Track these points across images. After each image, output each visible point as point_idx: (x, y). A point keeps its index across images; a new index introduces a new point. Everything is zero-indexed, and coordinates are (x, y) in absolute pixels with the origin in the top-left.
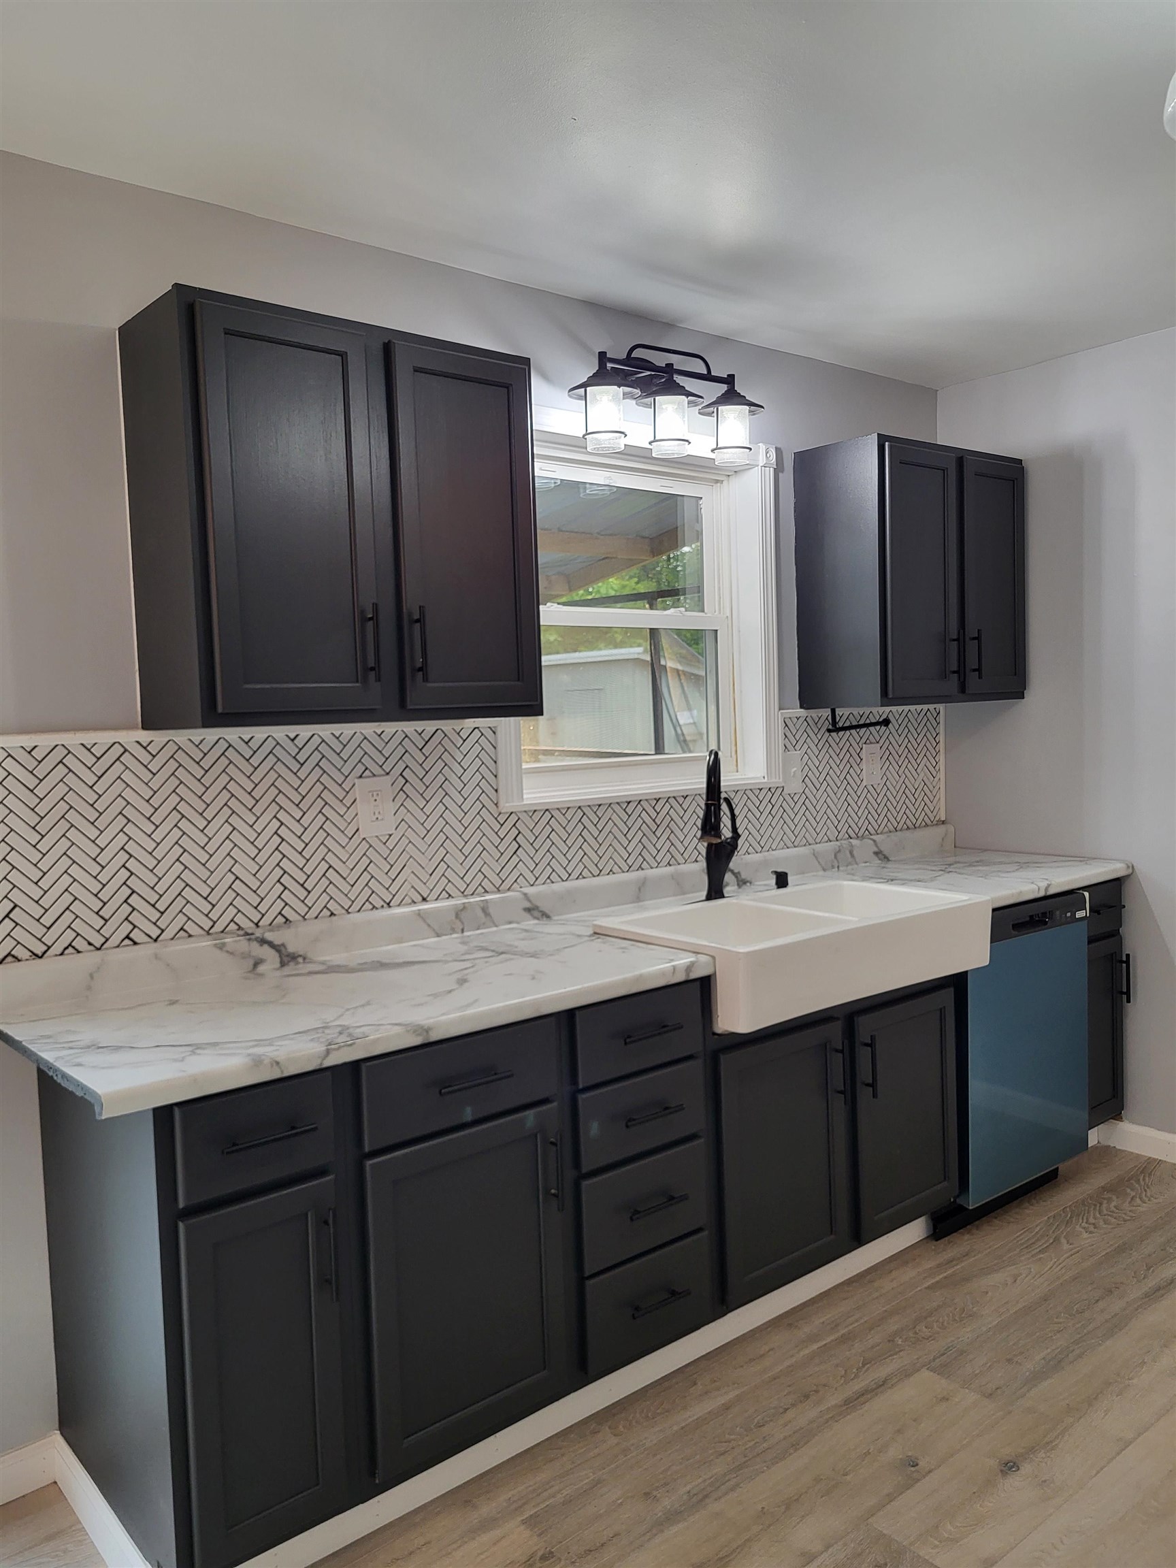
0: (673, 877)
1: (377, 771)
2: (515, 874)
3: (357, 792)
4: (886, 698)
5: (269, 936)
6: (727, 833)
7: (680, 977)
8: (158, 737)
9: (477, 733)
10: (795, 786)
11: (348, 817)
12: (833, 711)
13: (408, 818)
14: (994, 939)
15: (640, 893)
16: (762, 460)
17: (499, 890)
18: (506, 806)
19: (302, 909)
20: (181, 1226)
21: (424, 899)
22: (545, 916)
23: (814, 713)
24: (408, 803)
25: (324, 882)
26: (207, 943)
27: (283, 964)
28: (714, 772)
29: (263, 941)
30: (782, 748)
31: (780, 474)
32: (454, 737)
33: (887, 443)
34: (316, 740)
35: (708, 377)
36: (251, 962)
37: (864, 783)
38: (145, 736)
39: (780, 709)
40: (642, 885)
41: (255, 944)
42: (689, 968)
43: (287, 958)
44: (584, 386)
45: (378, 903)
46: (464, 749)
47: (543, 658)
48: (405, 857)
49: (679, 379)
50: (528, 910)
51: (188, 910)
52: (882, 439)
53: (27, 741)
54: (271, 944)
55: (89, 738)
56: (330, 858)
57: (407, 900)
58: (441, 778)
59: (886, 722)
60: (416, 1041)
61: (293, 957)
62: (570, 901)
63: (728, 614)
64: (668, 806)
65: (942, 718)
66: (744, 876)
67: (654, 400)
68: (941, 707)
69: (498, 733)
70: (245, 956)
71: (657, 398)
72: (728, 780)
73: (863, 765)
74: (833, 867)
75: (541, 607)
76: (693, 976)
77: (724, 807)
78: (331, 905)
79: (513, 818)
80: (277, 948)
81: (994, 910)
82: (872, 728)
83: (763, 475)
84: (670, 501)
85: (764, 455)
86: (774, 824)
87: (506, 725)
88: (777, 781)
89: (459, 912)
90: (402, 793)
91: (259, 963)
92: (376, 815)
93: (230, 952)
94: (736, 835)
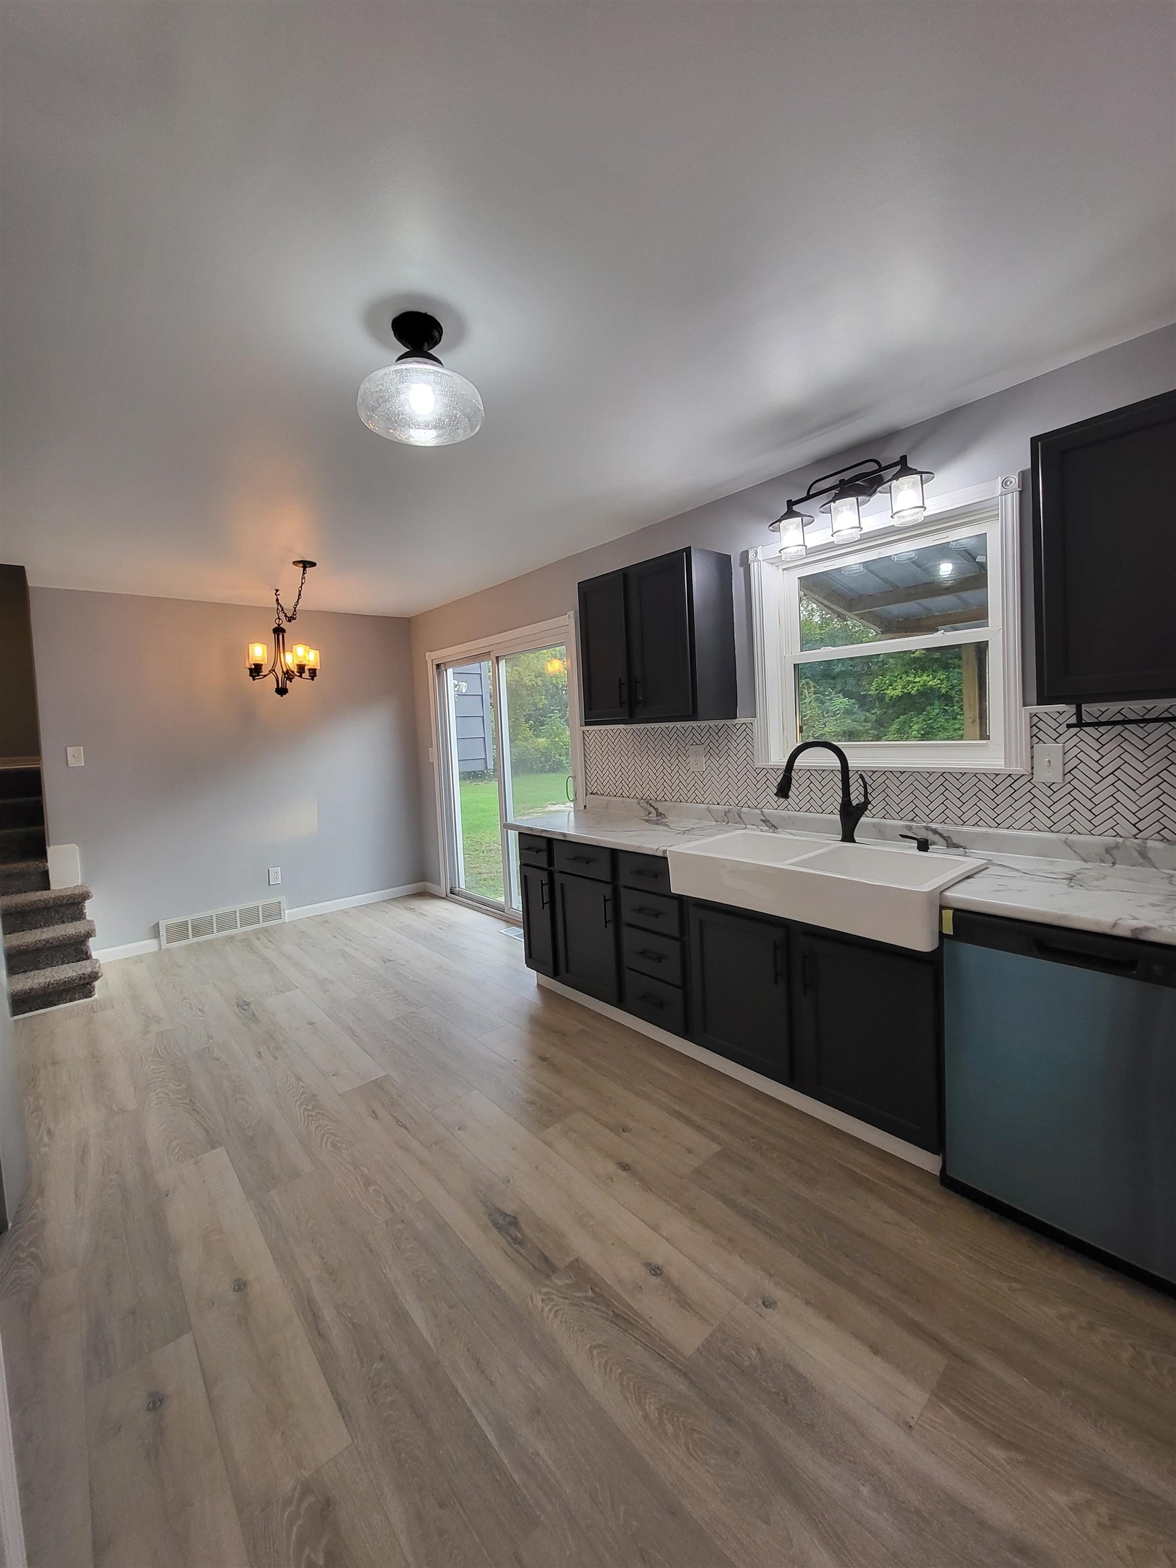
1: (698, 742)
3: (690, 752)
5: (654, 804)
10: (1051, 776)
11: (687, 762)
12: (1079, 707)
13: (711, 765)
17: (754, 807)
18: (757, 765)
19: (671, 797)
21: (718, 804)
24: (711, 758)
25: (678, 787)
27: (658, 817)
30: (1025, 740)
32: (732, 728)
35: (880, 469)
39: (1024, 705)
41: (649, 806)
43: (659, 815)
45: (699, 801)
46: (738, 734)
48: (710, 783)
54: (655, 807)
57: (711, 802)
58: (726, 747)
61: (662, 815)
67: (857, 499)
69: (754, 726)
70: (646, 809)
71: (859, 498)
78: (680, 797)
79: (764, 771)
80: (656, 809)
89: (726, 812)
90: (709, 753)
91: (650, 813)
92: (698, 762)
93: (642, 807)
94: (867, 802)
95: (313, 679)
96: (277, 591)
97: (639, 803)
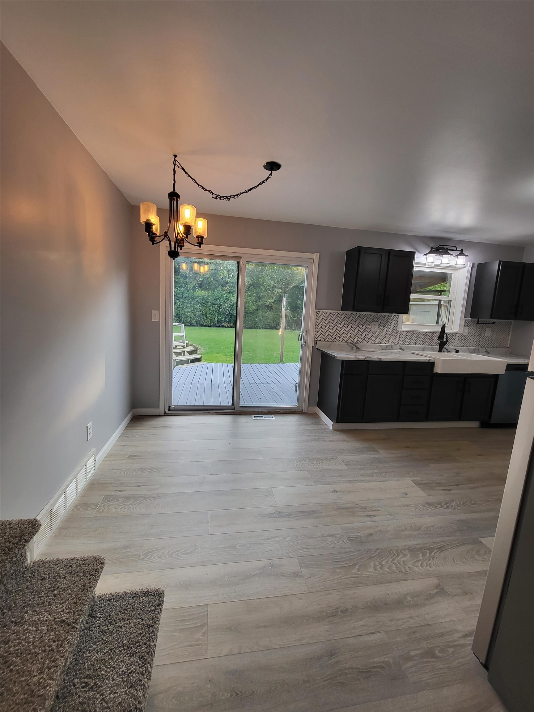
0: (432, 348)
1: (376, 321)
2: (398, 342)
3: (372, 324)
4: (492, 317)
5: (355, 344)
6: (445, 340)
7: (427, 361)
8: (343, 312)
9: (395, 316)
10: (466, 334)
11: (370, 328)
12: (478, 319)
13: (380, 329)
14: (506, 370)
15: (423, 350)
16: (469, 266)
17: (395, 344)
18: (398, 330)
19: (360, 341)
20: (343, 376)
21: (381, 343)
22: (403, 350)
23: (474, 319)
24: (380, 327)
25: (364, 337)
26: (346, 344)
27: (356, 349)
28: (443, 328)
29: (354, 345)
30: (463, 326)
31: (473, 269)
32: (391, 317)
33: (501, 263)
34: (367, 315)
35: (456, 250)
36: (351, 348)
37: (485, 336)
38: (341, 312)
39: (464, 318)
40: (424, 348)
41: (353, 345)
42: (429, 360)
43: (357, 348)
44: (427, 254)
45: (373, 342)
46: (392, 319)
47: (410, 302)
48: (378, 336)
49: (449, 251)
50: (400, 348)
51: (344, 338)
52: (500, 262)
53: (326, 311)
54: (355, 345)
55: (334, 311)
56: (366, 334)
57: (378, 343)
58: (387, 323)
59: (493, 323)
60: (379, 360)
61: (358, 348)
62: (408, 348)
63: (455, 297)
64: (433, 334)
65: (512, 323)
66: (449, 350)
68: (512, 321)
69: (399, 317)
70: (351, 347)
71: (444, 255)
72: (447, 331)
73: (486, 332)
74: (473, 352)
75: (411, 294)
76: (430, 361)
77: (445, 335)
78: (365, 341)
79: (400, 332)
81: (507, 364)
82: (490, 324)
83: (468, 269)
84: (446, 274)
85: (469, 265)
86: (458, 341)
87: (401, 315)
88: (460, 332)
89: (387, 346)
90: (380, 325)
91: (353, 348)
92: (375, 328)
93: (349, 346)
94: (447, 341)
95: (200, 247)
96: (175, 156)
97: (348, 344)
